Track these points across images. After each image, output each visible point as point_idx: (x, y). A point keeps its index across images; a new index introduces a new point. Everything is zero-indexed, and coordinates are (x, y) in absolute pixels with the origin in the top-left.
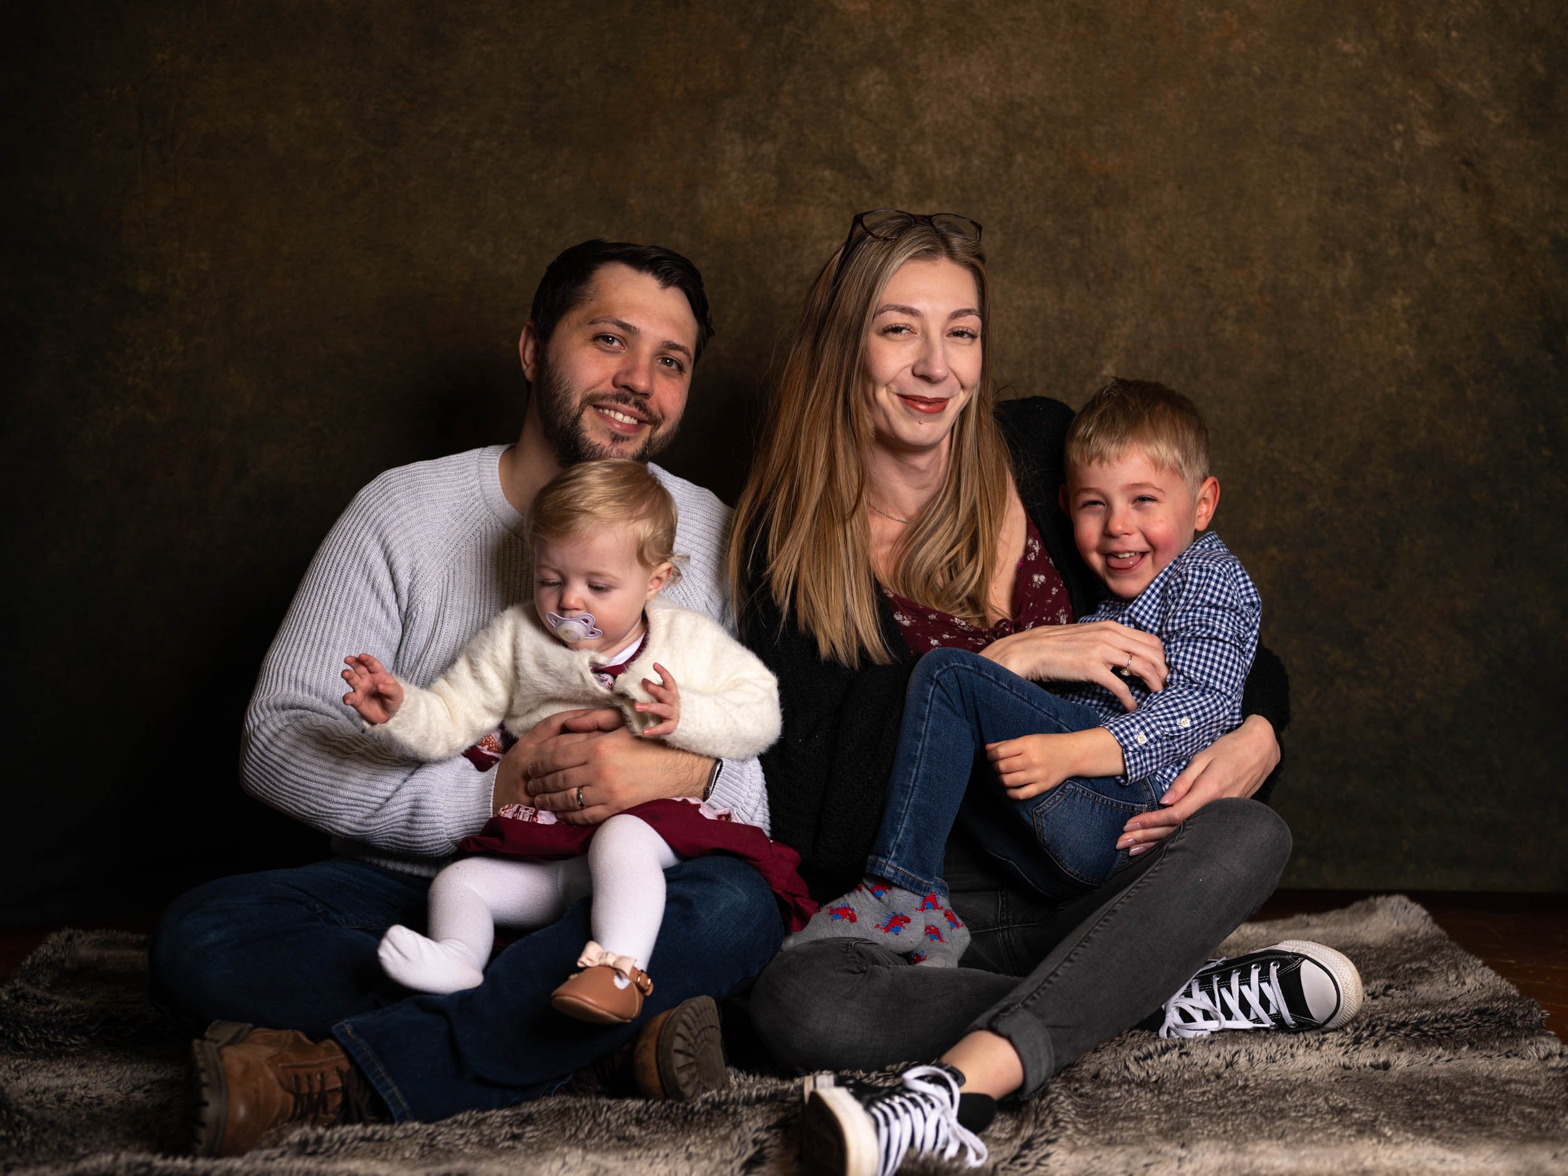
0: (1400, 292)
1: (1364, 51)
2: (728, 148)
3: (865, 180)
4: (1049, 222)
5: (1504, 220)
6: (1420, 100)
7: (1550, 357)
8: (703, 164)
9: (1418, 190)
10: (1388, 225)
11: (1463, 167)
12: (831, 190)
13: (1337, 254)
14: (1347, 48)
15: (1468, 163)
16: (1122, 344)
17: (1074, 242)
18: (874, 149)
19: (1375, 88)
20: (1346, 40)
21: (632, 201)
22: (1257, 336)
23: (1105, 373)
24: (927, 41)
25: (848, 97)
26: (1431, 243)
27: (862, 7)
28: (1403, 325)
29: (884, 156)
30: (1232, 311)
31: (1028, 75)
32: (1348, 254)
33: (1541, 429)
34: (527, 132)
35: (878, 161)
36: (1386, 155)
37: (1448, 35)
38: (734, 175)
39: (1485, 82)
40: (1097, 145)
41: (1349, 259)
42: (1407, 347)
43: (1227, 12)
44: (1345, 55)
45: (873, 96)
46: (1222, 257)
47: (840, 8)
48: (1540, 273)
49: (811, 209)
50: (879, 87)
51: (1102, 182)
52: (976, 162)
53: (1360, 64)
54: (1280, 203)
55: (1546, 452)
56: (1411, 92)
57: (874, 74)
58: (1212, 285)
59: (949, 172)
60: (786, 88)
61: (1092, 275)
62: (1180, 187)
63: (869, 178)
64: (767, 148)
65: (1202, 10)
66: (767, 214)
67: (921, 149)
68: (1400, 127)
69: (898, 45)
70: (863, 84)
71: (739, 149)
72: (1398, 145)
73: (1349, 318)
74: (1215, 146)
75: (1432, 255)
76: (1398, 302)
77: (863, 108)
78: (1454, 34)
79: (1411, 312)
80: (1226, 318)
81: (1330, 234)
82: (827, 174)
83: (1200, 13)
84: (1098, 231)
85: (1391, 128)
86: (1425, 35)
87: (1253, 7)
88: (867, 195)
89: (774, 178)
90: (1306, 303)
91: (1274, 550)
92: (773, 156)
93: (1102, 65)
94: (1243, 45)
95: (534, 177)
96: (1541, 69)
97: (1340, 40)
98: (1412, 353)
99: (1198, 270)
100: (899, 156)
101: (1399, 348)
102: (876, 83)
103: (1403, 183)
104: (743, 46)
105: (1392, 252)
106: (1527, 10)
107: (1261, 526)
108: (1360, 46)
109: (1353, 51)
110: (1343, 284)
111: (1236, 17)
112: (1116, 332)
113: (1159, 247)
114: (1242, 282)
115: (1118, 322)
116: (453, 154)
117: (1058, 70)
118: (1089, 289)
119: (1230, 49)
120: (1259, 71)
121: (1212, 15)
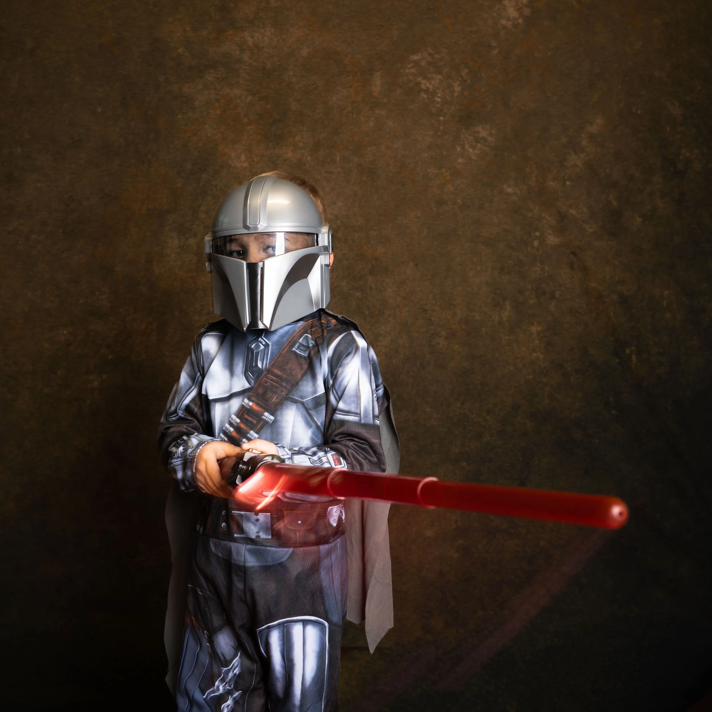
0: (536, 324)
1: (519, 192)
2: (170, 241)
4: (344, 283)
5: (594, 285)
6: (549, 219)
7: (617, 360)
8: (156, 249)
9: (546, 268)
10: (530, 287)
11: (572, 256)
13: (502, 302)
14: (509, 190)
15: (574, 254)
17: (358, 294)
19: (524, 212)
20: (509, 186)
21: (117, 269)
22: (457, 347)
26: (553, 297)
28: (537, 342)
30: (443, 333)
31: (335, 203)
32: (508, 303)
33: (611, 399)
34: (60, 231)
36: (529, 249)
37: (564, 184)
38: (173, 256)
39: (584, 210)
40: (372, 241)
41: (508, 305)
42: (539, 354)
43: (444, 170)
44: (508, 194)
46: (438, 304)
47: (233, 165)
48: (612, 314)
51: (374, 262)
53: (516, 199)
54: (471, 275)
55: (614, 412)
56: (544, 215)
58: (433, 319)
60: (202, 208)
61: (367, 313)
62: (416, 265)
65: (430, 168)
68: (537, 234)
71: (176, 242)
72: (536, 243)
73: (507, 338)
74: (435, 242)
75: (553, 304)
76: (534, 329)
78: (568, 183)
79: (541, 335)
80: (440, 337)
81: (498, 291)
83: (429, 170)
84: (371, 288)
85: (532, 235)
86: (552, 183)
90: (484, 329)
91: (464, 464)
93: (375, 198)
94: (452, 188)
95: (64, 255)
96: (615, 203)
97: (505, 186)
98: (541, 357)
99: (425, 311)
101: (534, 354)
103: (538, 264)
104: (179, 185)
105: (532, 302)
106: (608, 170)
107: (457, 451)
108: (516, 189)
109: (512, 192)
110: (505, 319)
111: (449, 172)
112: (380, 344)
113: (404, 298)
114: (449, 317)
115: (381, 338)
116: (20, 242)
117: (351, 200)
118: (366, 320)
119: (445, 190)
120: (460, 202)
121: (436, 171)
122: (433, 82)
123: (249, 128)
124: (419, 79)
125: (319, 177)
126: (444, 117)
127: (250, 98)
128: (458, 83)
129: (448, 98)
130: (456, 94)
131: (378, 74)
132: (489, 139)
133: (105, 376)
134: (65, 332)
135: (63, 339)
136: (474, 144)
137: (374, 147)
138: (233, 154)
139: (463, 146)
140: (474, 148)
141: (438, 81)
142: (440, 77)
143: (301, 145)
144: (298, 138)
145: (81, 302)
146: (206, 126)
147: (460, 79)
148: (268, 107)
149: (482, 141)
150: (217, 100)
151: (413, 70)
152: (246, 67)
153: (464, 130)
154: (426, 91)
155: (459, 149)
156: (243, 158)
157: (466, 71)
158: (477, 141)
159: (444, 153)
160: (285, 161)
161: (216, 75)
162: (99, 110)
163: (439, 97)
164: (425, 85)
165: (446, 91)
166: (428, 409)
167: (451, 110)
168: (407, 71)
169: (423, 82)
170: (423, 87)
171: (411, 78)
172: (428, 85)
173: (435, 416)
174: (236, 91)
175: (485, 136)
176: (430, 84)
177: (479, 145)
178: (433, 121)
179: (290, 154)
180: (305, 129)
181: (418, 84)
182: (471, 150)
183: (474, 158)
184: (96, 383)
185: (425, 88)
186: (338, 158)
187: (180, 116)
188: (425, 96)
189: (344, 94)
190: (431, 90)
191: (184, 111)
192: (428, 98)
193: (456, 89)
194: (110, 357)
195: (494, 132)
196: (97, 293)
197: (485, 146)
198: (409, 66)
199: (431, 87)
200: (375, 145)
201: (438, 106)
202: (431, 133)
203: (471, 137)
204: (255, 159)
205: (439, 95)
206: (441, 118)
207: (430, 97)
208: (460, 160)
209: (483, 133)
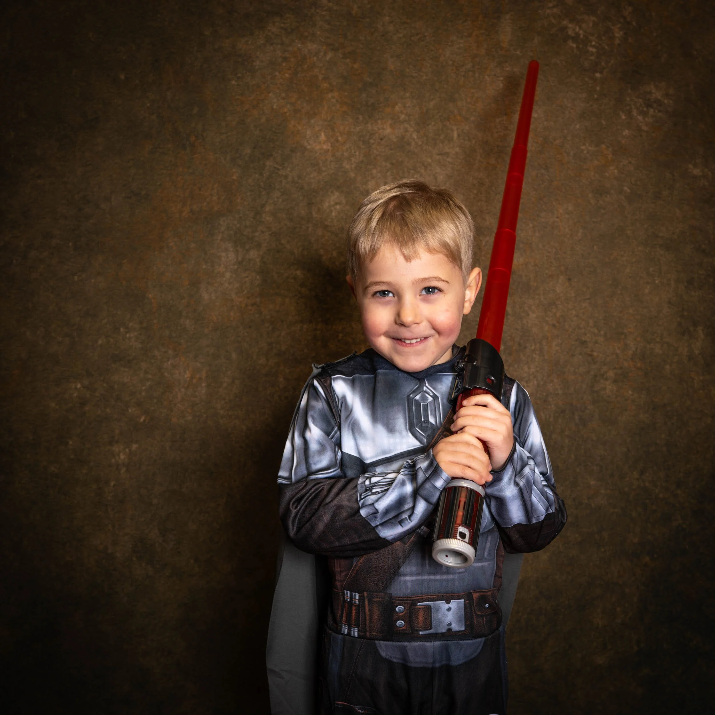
1: (710, 173)
2: (223, 254)
8: (204, 267)
13: (692, 329)
14: (697, 172)
20: (695, 166)
21: (150, 296)
22: (630, 392)
24: (374, 171)
25: (315, 215)
27: (325, 147)
30: (611, 374)
32: (700, 329)
38: (228, 275)
41: (700, 332)
43: (603, 146)
44: (695, 177)
45: (333, 214)
46: (602, 333)
47: (309, 147)
50: (338, 207)
53: (706, 184)
54: (647, 291)
57: (335, 197)
58: (595, 354)
60: (267, 209)
62: (570, 280)
65: (584, 144)
66: (253, 305)
69: (352, 175)
70: (326, 204)
71: (232, 256)
73: (701, 378)
74: (595, 247)
77: (326, 223)
80: (606, 379)
81: (685, 313)
83: (583, 147)
87: (623, 142)
89: (258, 277)
91: (647, 559)
92: (258, 260)
94: (616, 171)
95: (76, 278)
97: (691, 166)
102: (336, 204)
104: (234, 177)
107: (636, 540)
108: (706, 170)
109: (701, 174)
110: (697, 352)
111: (610, 149)
113: (554, 325)
114: (618, 351)
116: (15, 261)
117: (475, 192)
119: (607, 174)
120: (629, 191)
121: (592, 148)
122: (584, 25)
123: (330, 95)
124: (565, 22)
125: (430, 160)
126: (601, 73)
127: (329, 56)
128: (619, 25)
129: (606, 47)
130: (617, 42)
131: (508, 17)
132: (666, 101)
133: (134, 446)
134: (79, 386)
135: (75, 395)
136: (645, 109)
137: (505, 118)
138: (309, 132)
139: (629, 113)
140: (644, 114)
141: (591, 25)
142: (593, 18)
143: (402, 117)
144: (397, 108)
145: (100, 342)
146: (271, 95)
147: (621, 20)
148: (356, 66)
149: (655, 105)
150: (285, 59)
151: (555, 10)
152: (324, 13)
153: (629, 91)
154: (575, 38)
155: (624, 117)
156: (323, 137)
157: (630, 9)
158: (649, 105)
159: (604, 122)
160: (381, 139)
161: (282, 25)
162: (122, 77)
163: (592, 46)
164: (574, 30)
165: (603, 38)
166: (592, 483)
167: (610, 64)
168: (548, 11)
169: (570, 25)
170: (570, 32)
171: (553, 21)
172: (577, 29)
173: (603, 491)
174: (312, 47)
175: (659, 97)
176: (580, 28)
177: (651, 111)
178: (587, 79)
179: (388, 131)
180: (408, 95)
181: (564, 29)
182: (640, 118)
183: (645, 128)
184: (122, 456)
185: (573, 35)
186: (455, 135)
187: (233, 82)
188: (574, 45)
189: (462, 45)
190: (582, 36)
191: (239, 75)
192: (578, 47)
193: (617, 35)
194: (142, 419)
195: (671, 91)
196: (122, 330)
197: (660, 111)
198: (551, 5)
199: (581, 32)
200: (506, 114)
201: (593, 58)
202: (584, 95)
203: (640, 100)
204: (340, 138)
205: (593, 43)
206: (598, 75)
207: (581, 46)
208: (626, 132)
209: (657, 94)
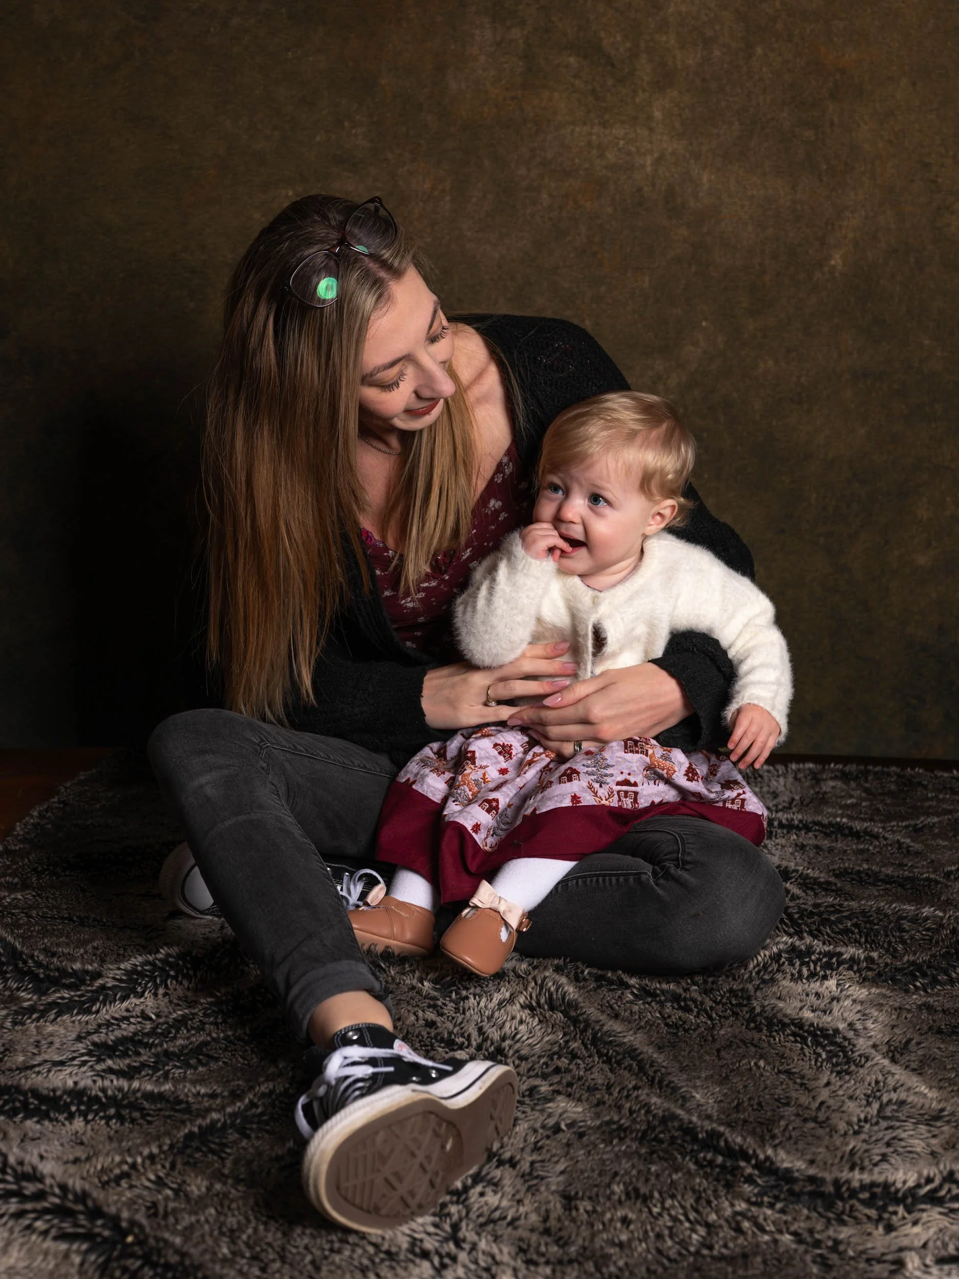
3: (610, 68)
4: (785, 114)
12: (576, 76)
16: (851, 235)
17: (809, 134)
18: (619, 38)
23: (833, 262)
29: (628, 45)
34: (284, 10)
35: (621, 50)
40: (835, 39)
49: (556, 94)
51: (838, 77)
52: (717, 53)
59: (690, 62)
61: (825, 167)
63: (613, 65)
64: (516, 33)
67: (664, 38)
82: (572, 60)
84: (832, 124)
88: (610, 82)
99: (927, 165)
100: (643, 44)
112: (845, 223)
115: (848, 214)
118: (821, 181)
